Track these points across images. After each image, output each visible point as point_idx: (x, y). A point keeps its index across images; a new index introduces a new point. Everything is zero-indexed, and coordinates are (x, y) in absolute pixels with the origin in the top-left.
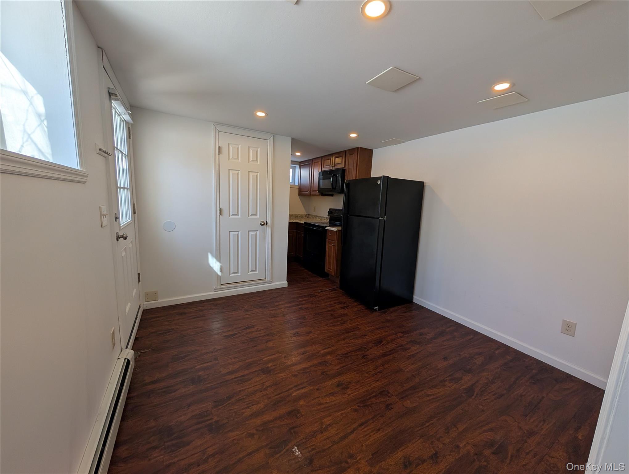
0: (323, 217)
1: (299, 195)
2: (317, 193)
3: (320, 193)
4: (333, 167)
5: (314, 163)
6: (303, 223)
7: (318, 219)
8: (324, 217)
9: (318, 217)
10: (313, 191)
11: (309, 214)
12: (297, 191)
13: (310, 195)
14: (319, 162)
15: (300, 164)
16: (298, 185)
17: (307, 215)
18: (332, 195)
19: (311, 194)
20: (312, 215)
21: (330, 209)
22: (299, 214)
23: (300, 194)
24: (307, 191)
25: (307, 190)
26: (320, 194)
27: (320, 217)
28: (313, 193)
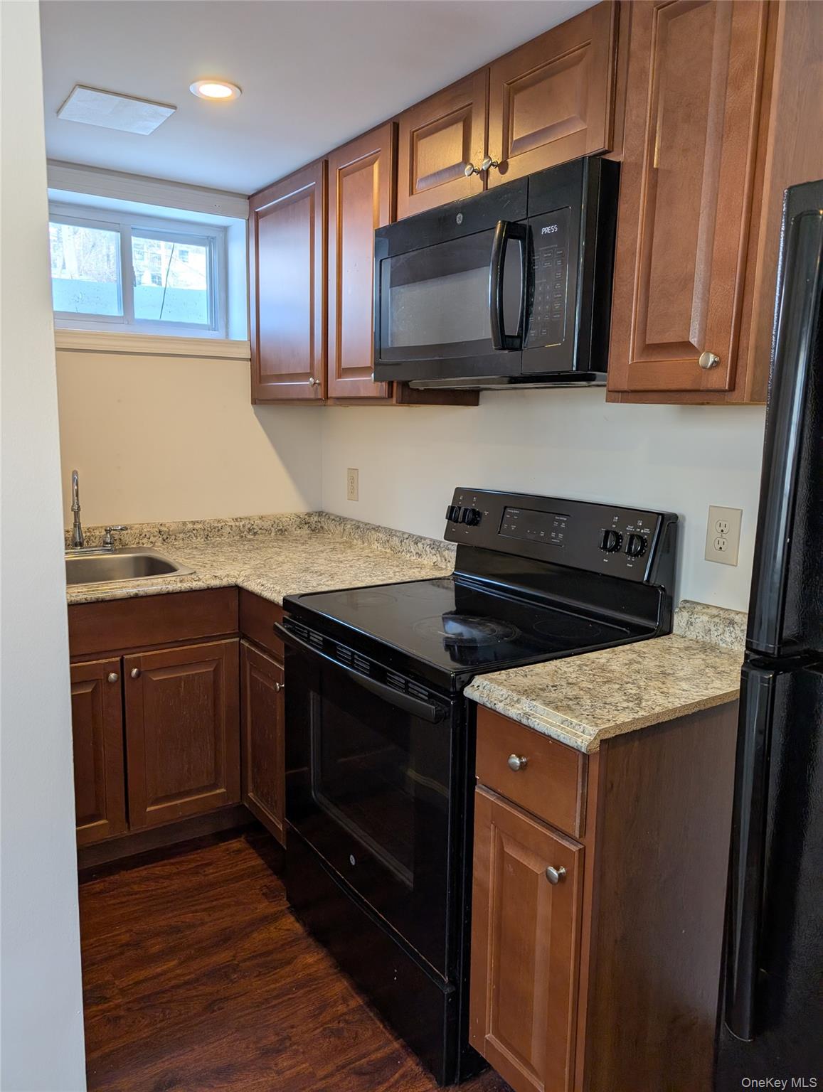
0: (410, 536)
1: (255, 401)
2: (368, 384)
3: (391, 384)
4: (494, 172)
5: (343, 174)
6: (280, 600)
7: (375, 546)
8: (418, 540)
9: (375, 535)
10: (342, 372)
11: (320, 514)
12: (242, 376)
13: (324, 399)
14: (376, 166)
15: (251, 207)
16: (245, 338)
17: (309, 515)
18: (469, 397)
19: (327, 397)
20: (342, 520)
21: (459, 491)
22: (261, 518)
23: (261, 398)
24: (306, 376)
25: (299, 371)
26: (390, 395)
27: (391, 533)
28: (341, 385)
